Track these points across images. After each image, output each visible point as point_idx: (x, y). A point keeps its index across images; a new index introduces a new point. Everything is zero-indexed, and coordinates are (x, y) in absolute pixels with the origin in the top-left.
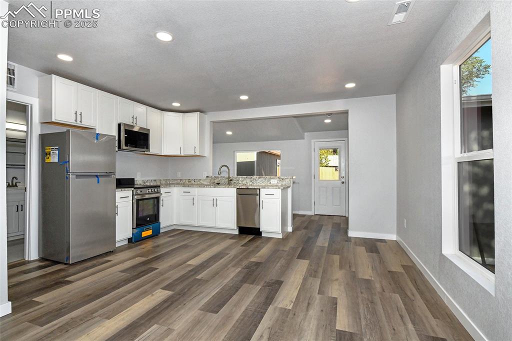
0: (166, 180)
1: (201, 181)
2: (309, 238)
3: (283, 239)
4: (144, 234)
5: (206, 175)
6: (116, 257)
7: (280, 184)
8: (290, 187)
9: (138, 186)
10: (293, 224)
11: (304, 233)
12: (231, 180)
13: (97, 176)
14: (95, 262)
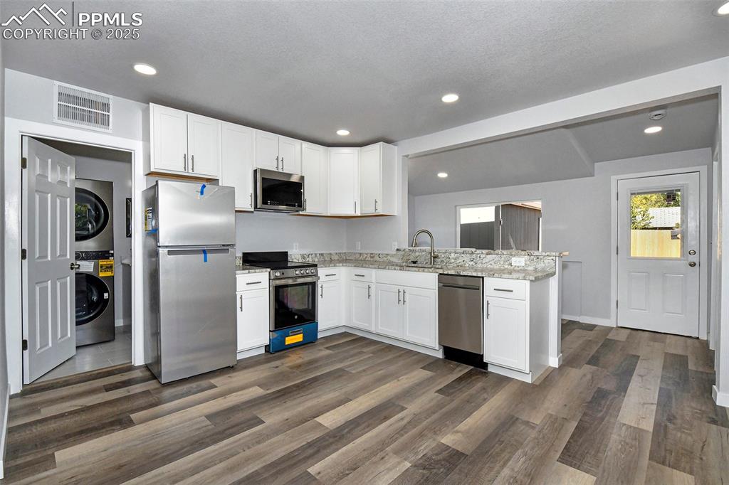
0: (340, 253)
1: (389, 257)
2: (601, 395)
3: (533, 386)
4: (289, 340)
5: (397, 247)
6: (230, 380)
7: (531, 268)
8: (555, 273)
9: (293, 265)
10: (562, 350)
11: (589, 376)
12: (435, 257)
13: (204, 252)
14: (194, 385)
